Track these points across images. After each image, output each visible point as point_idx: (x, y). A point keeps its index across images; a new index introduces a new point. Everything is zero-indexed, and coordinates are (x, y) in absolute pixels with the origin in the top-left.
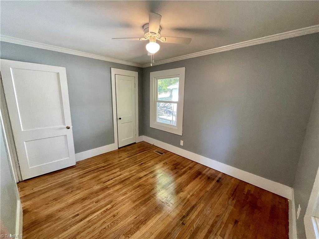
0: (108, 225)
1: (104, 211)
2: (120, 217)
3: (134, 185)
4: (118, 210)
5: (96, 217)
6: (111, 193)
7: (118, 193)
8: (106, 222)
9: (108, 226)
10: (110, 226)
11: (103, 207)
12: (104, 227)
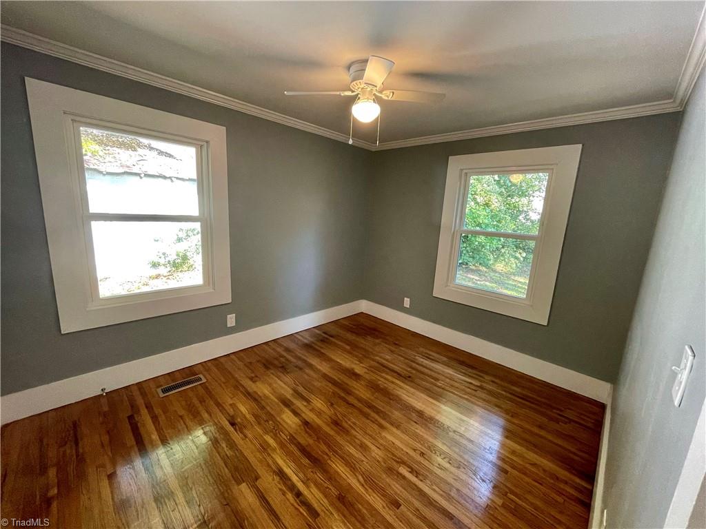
0: (443, 459)
1: (416, 477)
2: (421, 444)
3: (332, 433)
4: (408, 451)
5: (434, 487)
6: (360, 477)
7: (363, 461)
8: (439, 465)
9: (445, 458)
10: (443, 456)
11: (409, 482)
12: (447, 465)
